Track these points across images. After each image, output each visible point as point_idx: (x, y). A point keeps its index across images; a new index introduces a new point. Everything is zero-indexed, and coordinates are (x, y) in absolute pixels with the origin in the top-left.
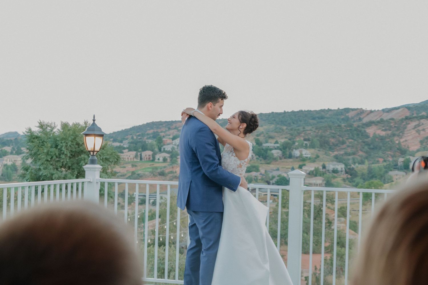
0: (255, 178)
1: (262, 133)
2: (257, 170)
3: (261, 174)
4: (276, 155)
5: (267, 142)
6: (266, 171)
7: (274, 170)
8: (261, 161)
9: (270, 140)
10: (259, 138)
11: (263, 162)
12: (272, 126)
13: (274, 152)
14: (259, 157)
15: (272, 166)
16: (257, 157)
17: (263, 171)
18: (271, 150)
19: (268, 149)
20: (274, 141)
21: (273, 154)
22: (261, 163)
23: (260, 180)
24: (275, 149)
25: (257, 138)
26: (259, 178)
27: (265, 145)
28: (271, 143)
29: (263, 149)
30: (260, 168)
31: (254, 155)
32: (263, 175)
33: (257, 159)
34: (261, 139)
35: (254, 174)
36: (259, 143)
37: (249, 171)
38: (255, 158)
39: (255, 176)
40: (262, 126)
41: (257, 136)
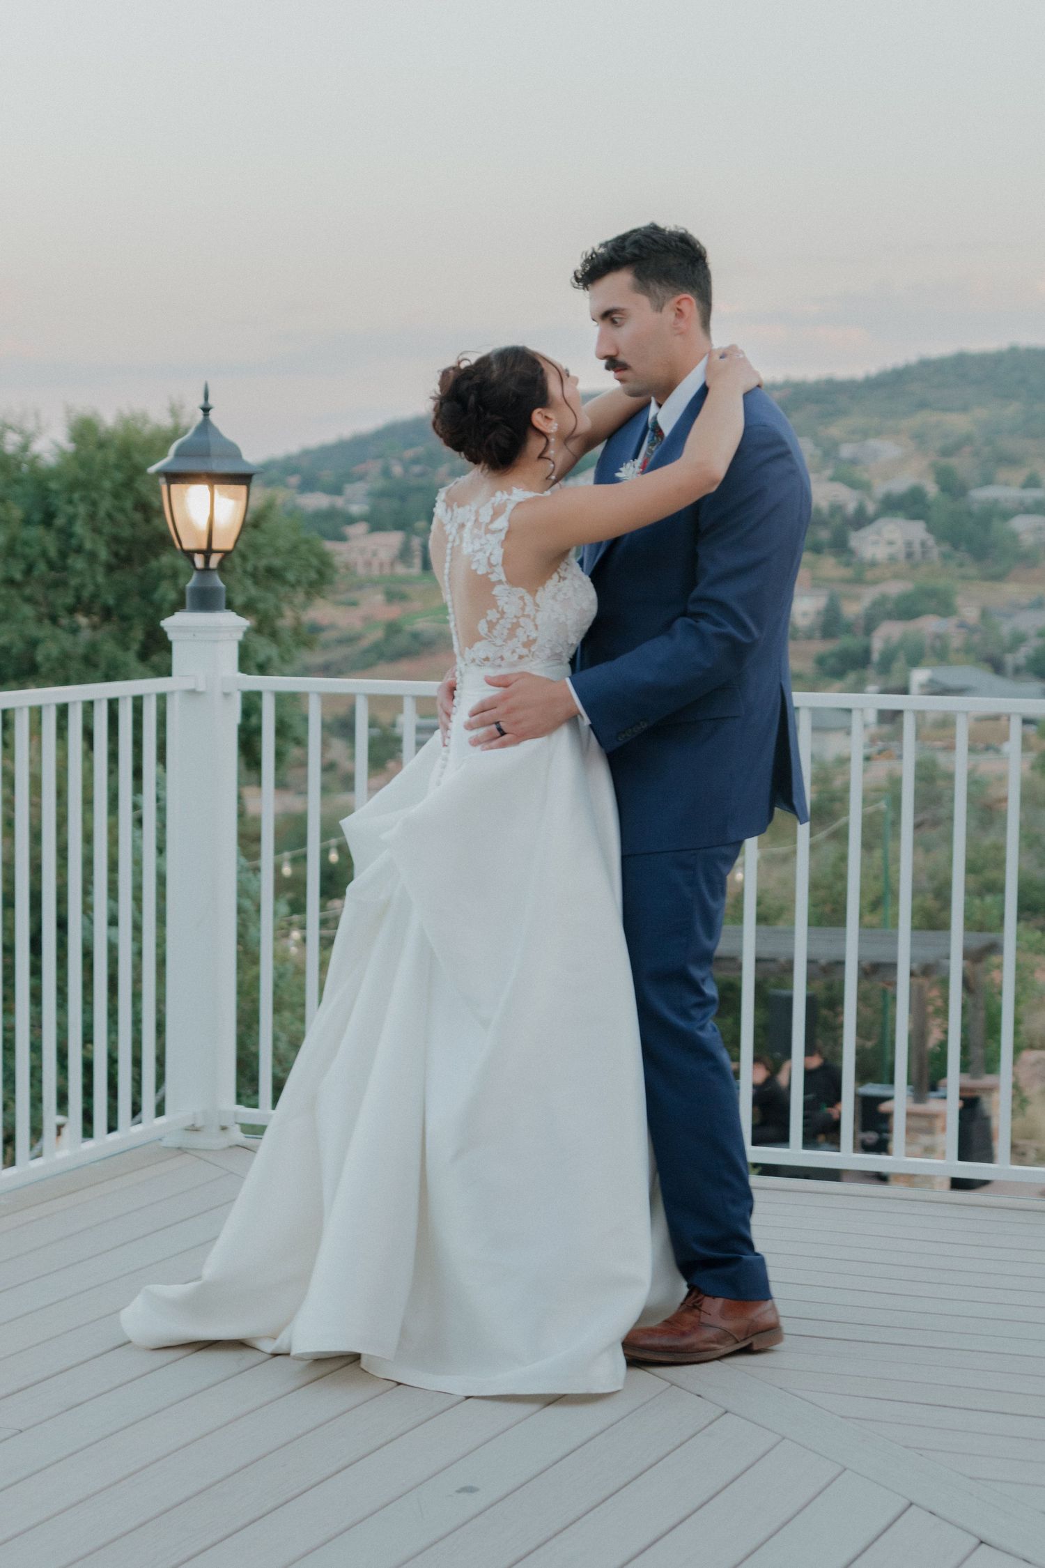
0: (938, 644)
1: (968, 439)
2: (945, 607)
3: (962, 625)
4: (1028, 540)
5: (988, 481)
6: (985, 614)
7: (1023, 608)
8: (961, 565)
9: (1003, 474)
10: (953, 462)
11: (972, 570)
12: (1012, 411)
13: (1021, 524)
14: (956, 546)
15: (1012, 590)
16: (946, 548)
17: (970, 613)
18: (1007, 515)
19: (999, 513)
20: (1020, 475)
21: (1014, 536)
22: (964, 578)
23: (958, 650)
24: (1028, 510)
25: (944, 462)
26: (956, 641)
27: (982, 494)
28: (1007, 484)
29: (970, 514)
30: (959, 601)
31: (931, 541)
32: (972, 630)
33: (945, 557)
34: (962, 465)
35: (930, 625)
36: (951, 486)
37: (906, 610)
38: (935, 553)
39: (938, 636)
40: (965, 409)
41: (946, 452)
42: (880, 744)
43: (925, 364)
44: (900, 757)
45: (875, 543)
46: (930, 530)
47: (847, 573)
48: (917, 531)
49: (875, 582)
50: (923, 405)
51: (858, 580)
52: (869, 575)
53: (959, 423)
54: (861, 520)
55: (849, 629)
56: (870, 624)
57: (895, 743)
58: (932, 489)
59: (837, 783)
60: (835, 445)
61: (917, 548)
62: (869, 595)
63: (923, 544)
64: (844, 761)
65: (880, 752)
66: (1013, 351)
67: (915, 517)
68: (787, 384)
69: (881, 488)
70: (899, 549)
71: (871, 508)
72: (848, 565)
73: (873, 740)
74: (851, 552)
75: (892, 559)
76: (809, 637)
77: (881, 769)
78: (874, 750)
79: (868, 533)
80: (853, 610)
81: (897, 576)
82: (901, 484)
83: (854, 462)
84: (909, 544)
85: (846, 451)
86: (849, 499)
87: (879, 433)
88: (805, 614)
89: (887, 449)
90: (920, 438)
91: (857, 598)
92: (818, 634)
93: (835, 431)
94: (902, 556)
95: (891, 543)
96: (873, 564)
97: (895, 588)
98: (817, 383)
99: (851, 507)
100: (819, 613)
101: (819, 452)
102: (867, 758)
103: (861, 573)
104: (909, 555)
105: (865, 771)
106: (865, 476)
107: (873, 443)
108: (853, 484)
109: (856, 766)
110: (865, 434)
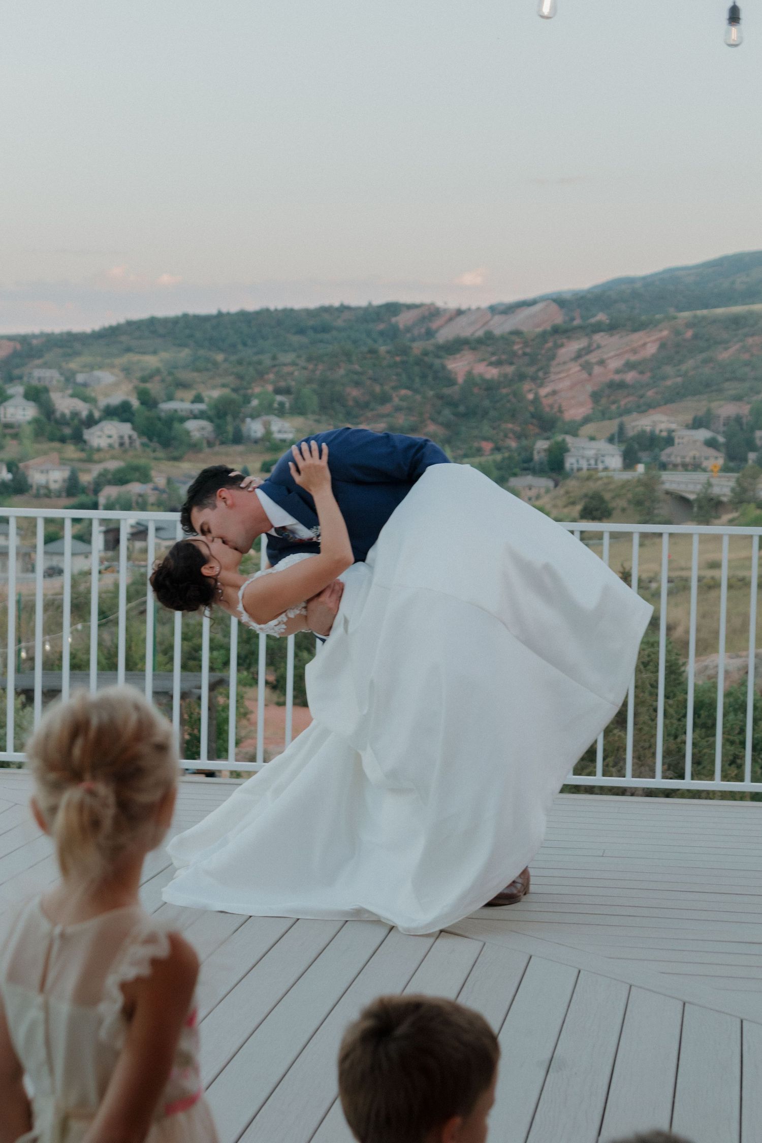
0: (140, 500)
1: (158, 371)
2: (145, 477)
3: (156, 489)
4: (196, 435)
5: (170, 398)
6: (169, 481)
8: (154, 451)
9: (180, 393)
10: (148, 386)
11: (161, 454)
12: (185, 354)
13: (192, 425)
14: (151, 439)
15: (186, 467)
16: (145, 440)
17: (161, 481)
18: (182, 420)
19: (176, 418)
20: (191, 395)
21: (188, 433)
22: (156, 459)
23: (153, 504)
24: (195, 417)
25: (142, 385)
26: (152, 499)
27: (167, 407)
28: (182, 400)
29: (159, 419)
30: (153, 473)
31: (135, 435)
32: (162, 491)
33: (143, 445)
34: (155, 388)
35: (135, 488)
36: (148, 401)
37: (120, 479)
38: (138, 443)
39: (140, 495)
40: (155, 352)
41: (144, 380)
42: (106, 564)
43: (129, 323)
44: (118, 572)
45: (100, 437)
46: (134, 429)
47: (83, 455)
48: (126, 429)
49: (100, 461)
50: (128, 350)
51: (89, 460)
52: (96, 457)
53: (152, 361)
54: (91, 422)
55: (84, 491)
56: (97, 488)
57: (115, 563)
58: (135, 403)
59: (82, 588)
60: (74, 373)
61: (127, 441)
62: (96, 470)
63: (130, 437)
64: (89, 573)
65: (106, 569)
66: (185, 316)
67: (124, 420)
68: (42, 335)
69: (103, 402)
70: (115, 441)
71: (97, 414)
72: (83, 450)
73: (101, 561)
74: (85, 442)
75: (111, 446)
76: (59, 496)
77: (109, 578)
78: (103, 567)
79: (95, 430)
80: (86, 478)
81: (113, 458)
82: (116, 399)
83: (85, 385)
84: (121, 437)
85: (80, 378)
86: (83, 409)
87: (101, 367)
88: (55, 482)
89: (106, 377)
90: (127, 370)
91: (89, 471)
92: (64, 494)
93: (73, 365)
94: (117, 446)
95: (110, 437)
96: (99, 450)
97: (113, 465)
98: (61, 334)
99: (84, 414)
100: (64, 481)
101: (62, 379)
102: (100, 572)
103: (91, 455)
104: (122, 444)
105: (100, 580)
106: (93, 395)
107: (98, 373)
108: (85, 399)
109: (95, 576)
110: (92, 367)
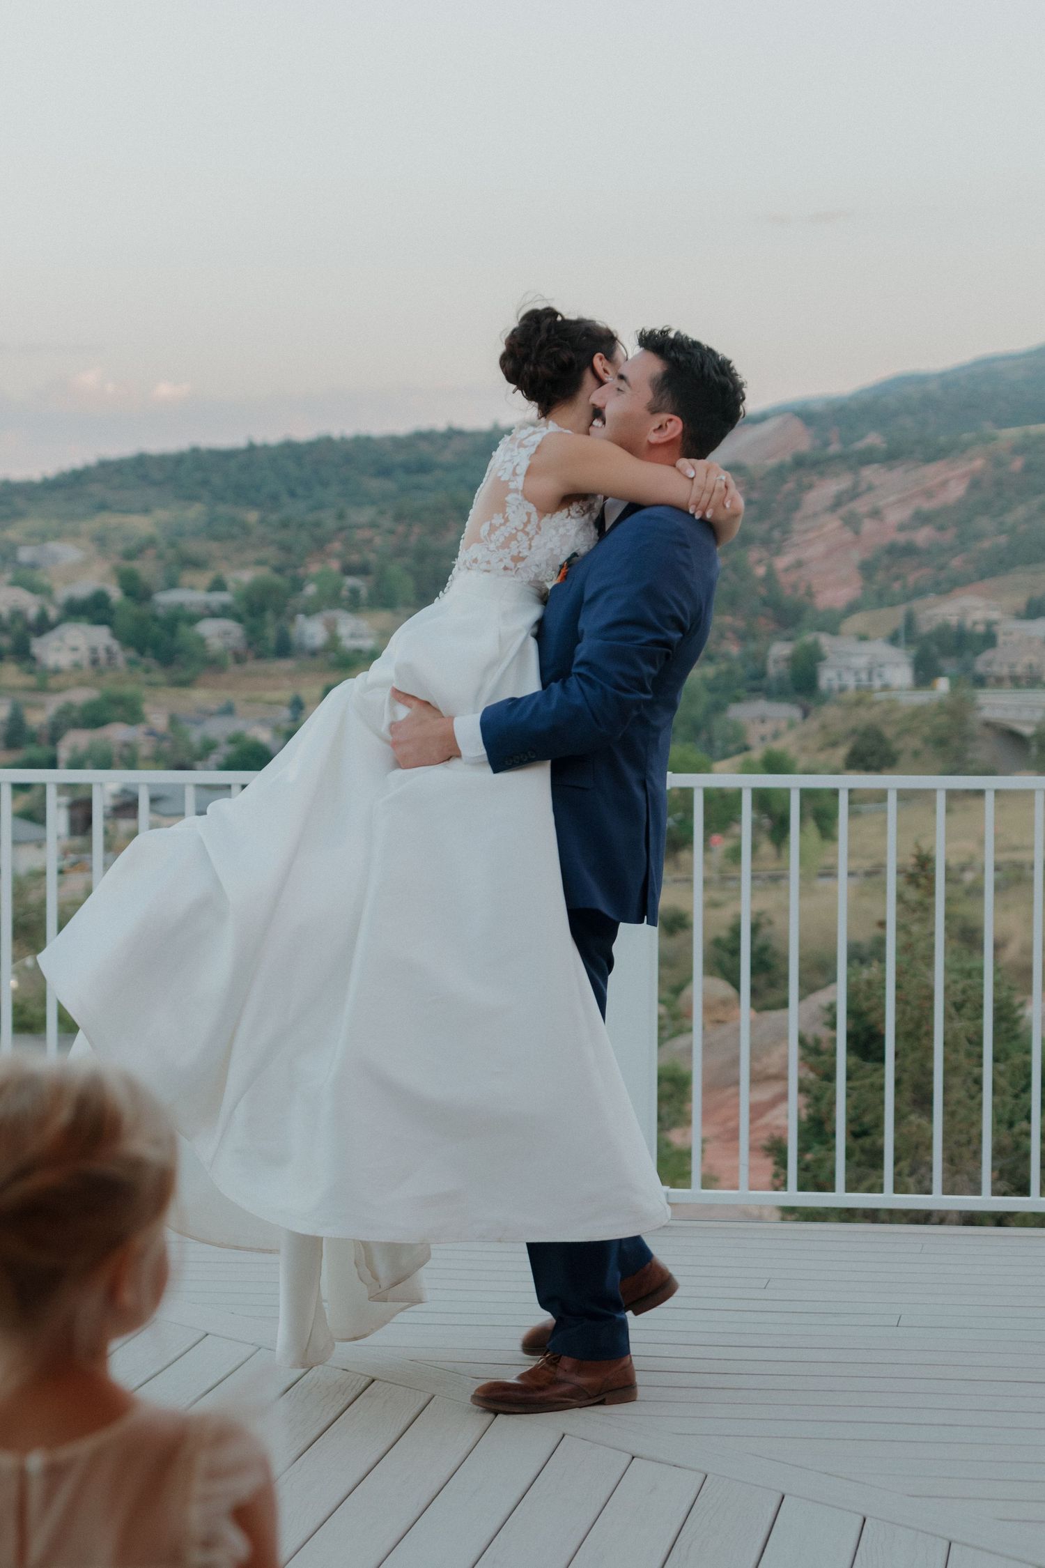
1: (151, 542)
2: (133, 715)
3: (152, 733)
4: (216, 644)
5: (172, 584)
6: (173, 721)
7: (212, 714)
8: (148, 672)
9: (188, 577)
10: (136, 565)
11: (159, 676)
12: (195, 513)
13: (208, 628)
14: (141, 652)
15: (200, 696)
16: (132, 654)
17: (158, 720)
18: (193, 620)
19: (183, 618)
20: (206, 578)
21: (202, 641)
22: (151, 684)
23: (147, 759)
24: (214, 615)
25: (127, 565)
26: (145, 750)
27: (166, 599)
28: (192, 588)
29: (155, 619)
30: (147, 708)
31: (115, 646)
32: (160, 737)
33: (131, 663)
34: (146, 569)
35: (118, 733)
36: (136, 590)
37: (93, 718)
38: (120, 659)
39: (127, 745)
40: (146, 510)
41: (129, 555)
42: (72, 857)
43: (104, 465)
44: (90, 870)
45: (58, 650)
46: (116, 635)
47: (30, 680)
48: (101, 636)
49: (59, 690)
50: (103, 507)
51: (42, 688)
52: (53, 682)
53: (141, 525)
54: (43, 626)
55: (33, 739)
56: (55, 733)
57: (87, 856)
58: (115, 594)
59: (33, 898)
60: (14, 547)
61: (102, 655)
62: (54, 704)
63: (108, 651)
64: (42, 874)
65: (72, 866)
66: (195, 451)
67: (98, 622)
69: (63, 593)
70: (84, 656)
71: (53, 613)
72: (31, 672)
73: (65, 853)
74: (34, 659)
75: (77, 666)
77: (76, 882)
78: (65, 863)
79: (50, 639)
80: (37, 719)
81: (82, 684)
82: (83, 588)
83: (33, 566)
84: (94, 650)
85: (25, 555)
86: (31, 605)
87: (58, 536)
89: (67, 553)
90: (101, 541)
91: (42, 707)
92: (2, 744)
93: (12, 533)
94: (86, 663)
95: (75, 649)
96: (57, 671)
97: (81, 696)
99: (32, 613)
100: (2, 723)
102: (61, 872)
103: (45, 681)
104: (95, 662)
105: (60, 885)
106: (46, 581)
107: (54, 546)
108: (33, 588)
109: (52, 878)
110: (44, 537)
